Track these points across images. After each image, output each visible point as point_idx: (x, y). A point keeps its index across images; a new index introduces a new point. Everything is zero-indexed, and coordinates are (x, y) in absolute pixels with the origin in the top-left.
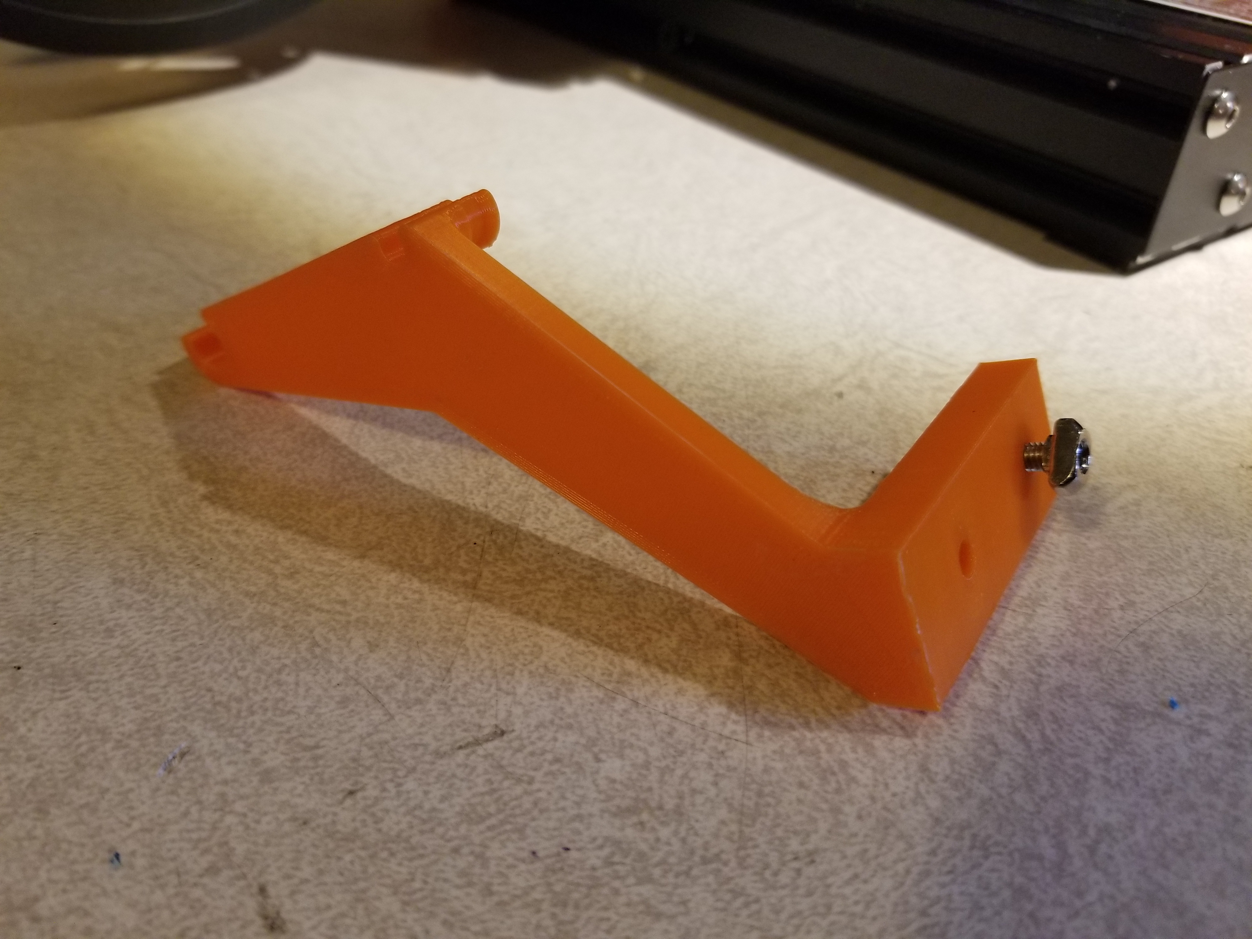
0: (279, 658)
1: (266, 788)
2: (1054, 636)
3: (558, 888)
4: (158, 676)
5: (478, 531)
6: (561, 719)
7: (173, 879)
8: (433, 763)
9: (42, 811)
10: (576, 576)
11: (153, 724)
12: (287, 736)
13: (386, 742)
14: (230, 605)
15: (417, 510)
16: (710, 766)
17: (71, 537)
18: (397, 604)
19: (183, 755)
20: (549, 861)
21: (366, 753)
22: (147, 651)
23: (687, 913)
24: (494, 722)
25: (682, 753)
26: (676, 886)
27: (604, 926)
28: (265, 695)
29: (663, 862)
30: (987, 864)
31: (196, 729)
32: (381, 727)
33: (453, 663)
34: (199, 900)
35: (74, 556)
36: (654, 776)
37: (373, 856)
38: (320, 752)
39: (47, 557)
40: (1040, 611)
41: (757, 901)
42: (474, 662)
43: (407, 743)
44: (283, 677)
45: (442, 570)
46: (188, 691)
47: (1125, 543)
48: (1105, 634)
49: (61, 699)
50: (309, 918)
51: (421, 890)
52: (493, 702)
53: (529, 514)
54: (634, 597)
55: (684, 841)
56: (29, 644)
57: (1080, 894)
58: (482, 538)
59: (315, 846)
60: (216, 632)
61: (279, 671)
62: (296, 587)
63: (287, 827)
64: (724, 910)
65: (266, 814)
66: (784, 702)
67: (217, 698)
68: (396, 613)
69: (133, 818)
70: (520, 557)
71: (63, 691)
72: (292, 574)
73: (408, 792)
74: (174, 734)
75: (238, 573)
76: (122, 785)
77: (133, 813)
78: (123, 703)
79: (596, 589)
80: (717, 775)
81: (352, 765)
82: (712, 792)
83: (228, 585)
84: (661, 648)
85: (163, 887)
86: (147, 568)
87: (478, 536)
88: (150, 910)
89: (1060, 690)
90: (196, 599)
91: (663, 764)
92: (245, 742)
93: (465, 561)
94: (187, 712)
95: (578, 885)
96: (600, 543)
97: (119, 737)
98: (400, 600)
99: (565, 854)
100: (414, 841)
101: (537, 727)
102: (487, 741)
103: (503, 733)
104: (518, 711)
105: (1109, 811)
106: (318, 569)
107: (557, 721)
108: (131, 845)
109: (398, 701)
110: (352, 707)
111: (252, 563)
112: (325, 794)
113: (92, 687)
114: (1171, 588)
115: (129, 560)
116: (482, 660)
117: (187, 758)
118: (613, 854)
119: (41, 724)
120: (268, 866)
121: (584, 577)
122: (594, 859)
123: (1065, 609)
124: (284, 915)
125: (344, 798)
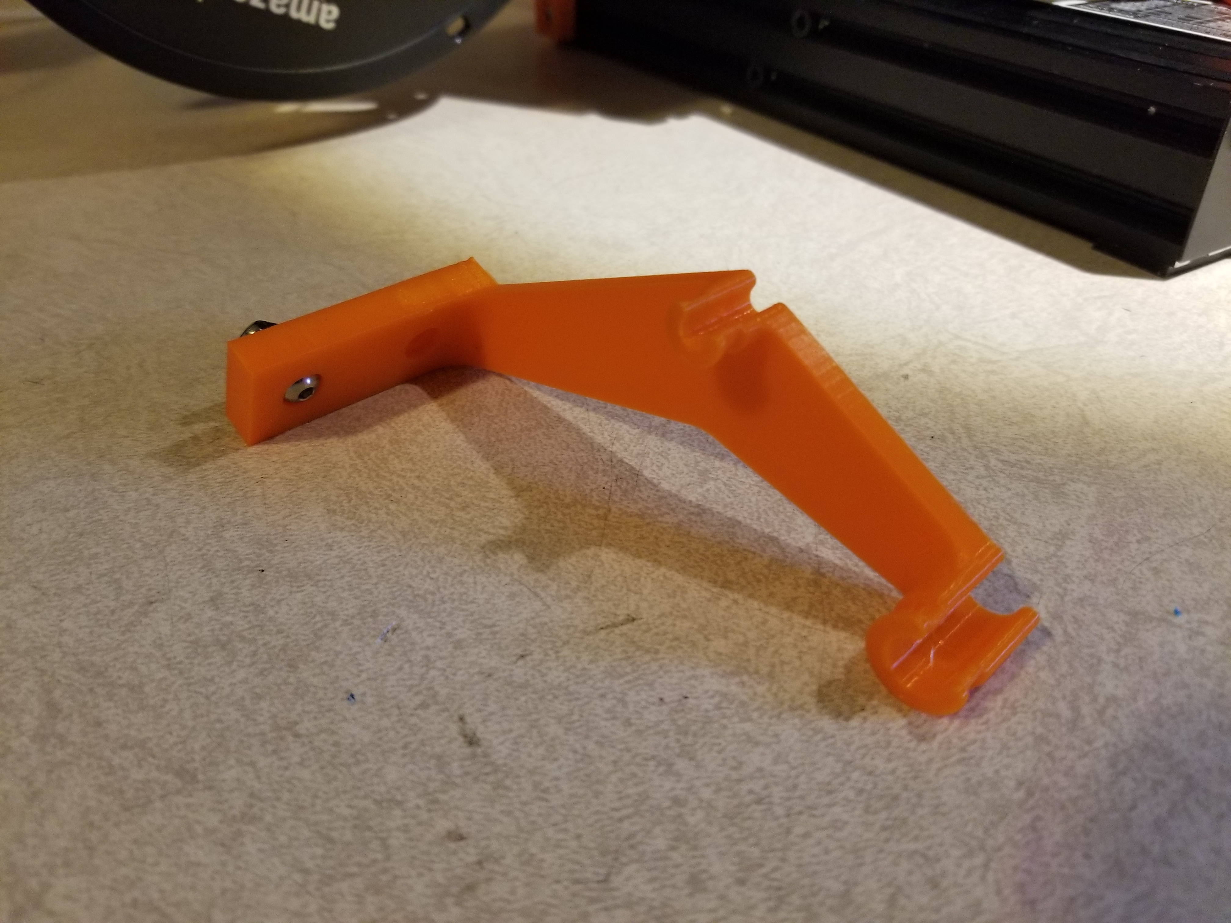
0: (460, 566)
1: (458, 652)
2: (1079, 561)
3: (681, 722)
4: (370, 577)
5: (606, 479)
6: (678, 611)
7: (396, 712)
8: (582, 638)
9: (292, 666)
10: (685, 512)
11: (369, 609)
12: (471, 618)
13: (546, 624)
14: (420, 528)
15: (557, 463)
16: (795, 646)
17: (291, 480)
18: (547, 530)
19: (394, 630)
20: (673, 705)
21: (531, 630)
22: (359, 559)
23: (779, 742)
24: (626, 612)
25: (773, 637)
26: (770, 725)
27: (716, 748)
28: (452, 590)
29: (758, 709)
30: (1015, 719)
31: (403, 612)
32: (541, 614)
33: (592, 571)
34: (415, 725)
35: (294, 493)
36: (751, 652)
37: (541, 698)
38: (496, 629)
39: (273, 494)
40: (1068, 542)
41: (833, 736)
42: (609, 571)
43: (561, 624)
44: (465, 578)
45: (579, 507)
46: (393, 587)
47: (1145, 493)
48: (1123, 561)
49: (298, 592)
50: (497, 737)
51: (578, 721)
52: (625, 599)
53: (646, 467)
54: (733, 528)
55: (775, 695)
56: (268, 554)
57: (1089, 742)
58: (609, 484)
59: (498, 691)
60: (410, 547)
61: (461, 574)
62: (468, 517)
63: (476, 678)
64: (808, 741)
65: (460, 669)
66: (854, 604)
67: (416, 593)
68: (546, 536)
69: (362, 671)
70: (641, 498)
71: (298, 587)
72: (464, 508)
73: (565, 657)
74: (386, 615)
75: (423, 506)
76: (351, 649)
77: (361, 668)
78: (345, 595)
79: (702, 522)
80: (800, 652)
81: (521, 638)
82: (797, 663)
83: (417, 515)
84: (755, 564)
85: (388, 716)
86: (353, 502)
87: (606, 483)
88: (380, 731)
89: (1081, 601)
90: (392, 524)
91: (758, 644)
92: (440, 622)
93: (597, 500)
94: (394, 601)
95: (695, 721)
96: (705, 489)
97: (345, 618)
98: (548, 527)
99: (685, 701)
100: (571, 689)
101: (660, 617)
102: (622, 624)
103: (634, 620)
104: (644, 605)
105: (1117, 686)
106: (483, 504)
107: (675, 613)
108: (362, 689)
109: (552, 596)
110: (517, 599)
111: (432, 500)
112: (502, 657)
113: (321, 584)
114: (1182, 528)
115: (338, 497)
116: (615, 570)
117: (398, 632)
118: (721, 702)
119: (285, 608)
120: (465, 703)
121: (692, 513)
122: (707, 704)
123: (1090, 541)
124: (479, 735)
125: (518, 660)
